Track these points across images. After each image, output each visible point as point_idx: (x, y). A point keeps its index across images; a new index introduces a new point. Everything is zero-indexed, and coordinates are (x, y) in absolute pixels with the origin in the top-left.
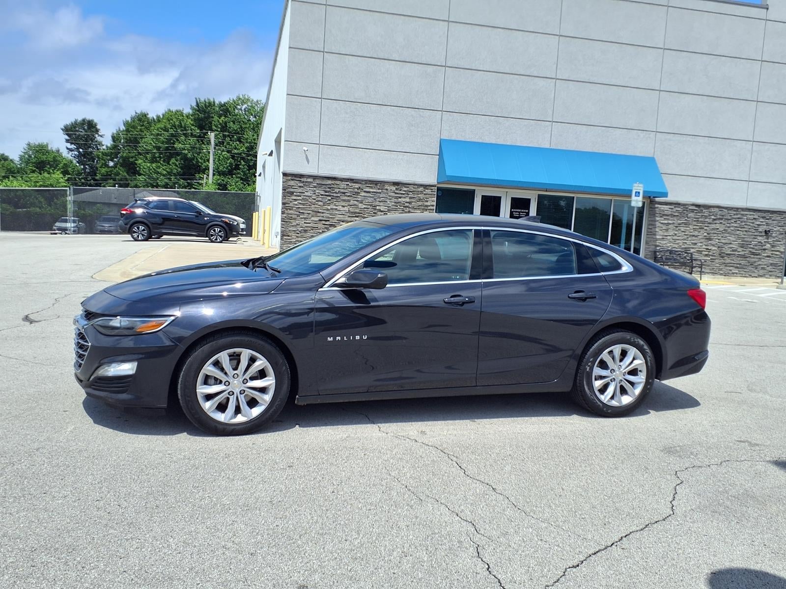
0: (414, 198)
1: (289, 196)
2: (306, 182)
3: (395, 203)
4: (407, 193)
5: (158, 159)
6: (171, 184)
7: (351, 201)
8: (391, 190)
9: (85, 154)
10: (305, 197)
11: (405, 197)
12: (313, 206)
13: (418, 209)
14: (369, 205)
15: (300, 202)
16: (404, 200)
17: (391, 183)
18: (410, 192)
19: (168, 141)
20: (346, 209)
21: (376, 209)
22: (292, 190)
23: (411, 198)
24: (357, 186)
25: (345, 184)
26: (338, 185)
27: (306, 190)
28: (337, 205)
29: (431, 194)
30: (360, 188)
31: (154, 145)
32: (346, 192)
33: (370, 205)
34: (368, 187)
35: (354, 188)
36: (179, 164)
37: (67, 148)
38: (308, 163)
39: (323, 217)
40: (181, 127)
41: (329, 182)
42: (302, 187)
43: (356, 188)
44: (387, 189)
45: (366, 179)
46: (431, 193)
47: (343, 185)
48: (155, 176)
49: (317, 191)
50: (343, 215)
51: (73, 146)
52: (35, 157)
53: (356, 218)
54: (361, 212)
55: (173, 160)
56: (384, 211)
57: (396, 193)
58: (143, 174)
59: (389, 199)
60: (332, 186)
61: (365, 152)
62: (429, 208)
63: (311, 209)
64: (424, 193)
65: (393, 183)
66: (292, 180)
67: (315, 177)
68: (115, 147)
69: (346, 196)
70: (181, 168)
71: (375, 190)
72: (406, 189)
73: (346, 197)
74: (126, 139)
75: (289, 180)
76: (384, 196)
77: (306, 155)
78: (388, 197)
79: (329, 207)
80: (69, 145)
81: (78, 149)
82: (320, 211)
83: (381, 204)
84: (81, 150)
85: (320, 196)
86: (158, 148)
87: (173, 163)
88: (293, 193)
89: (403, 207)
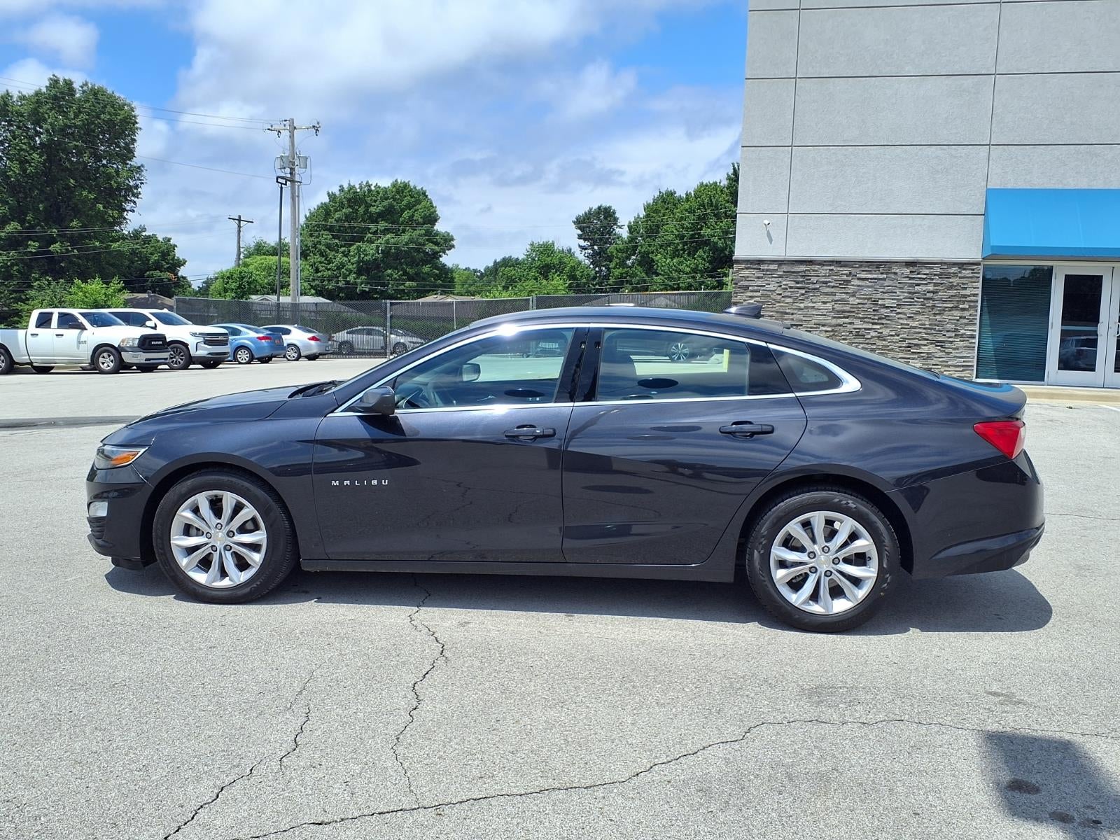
0: (942, 284)
1: (742, 293)
2: (767, 270)
3: (910, 293)
4: (930, 277)
5: (681, 252)
6: (696, 285)
7: (837, 294)
8: (903, 273)
9: (600, 253)
10: (765, 293)
11: (926, 284)
12: (778, 304)
13: (951, 301)
14: (866, 299)
15: (759, 299)
16: (924, 288)
17: (903, 262)
18: (935, 275)
19: (694, 226)
20: (829, 306)
21: (878, 304)
22: (746, 283)
23: (936, 284)
24: (846, 270)
25: (826, 270)
26: (816, 271)
27: (767, 282)
28: (814, 300)
29: (971, 277)
30: (850, 273)
31: (677, 233)
32: (830, 282)
33: (868, 299)
34: (863, 271)
35: (842, 274)
36: (707, 257)
37: (580, 246)
38: (771, 243)
39: (792, 319)
40: (712, 205)
41: (803, 268)
42: (762, 278)
43: (844, 274)
44: (895, 273)
45: (860, 259)
46: (971, 275)
47: (824, 270)
48: (675, 275)
49: (784, 283)
50: (825, 315)
51: (587, 243)
52: (539, 260)
53: (844, 320)
54: (852, 310)
55: (700, 252)
56: (892, 307)
57: (911, 279)
58: (661, 274)
59: (900, 288)
60: (807, 273)
61: (859, 220)
62: (969, 299)
63: (774, 309)
64: (960, 275)
65: (906, 262)
66: (747, 268)
67: (780, 263)
68: (632, 240)
69: (829, 287)
70: (710, 262)
71: (875, 276)
72: (927, 271)
73: (828, 289)
74: (646, 228)
75: (743, 269)
76: (891, 283)
77: (768, 232)
78: (898, 285)
79: (802, 306)
80: (582, 243)
81: (592, 245)
82: (788, 311)
83: (886, 296)
84: (596, 247)
85: (789, 290)
86: (682, 237)
87: (699, 256)
88: (747, 287)
89: (922, 300)
